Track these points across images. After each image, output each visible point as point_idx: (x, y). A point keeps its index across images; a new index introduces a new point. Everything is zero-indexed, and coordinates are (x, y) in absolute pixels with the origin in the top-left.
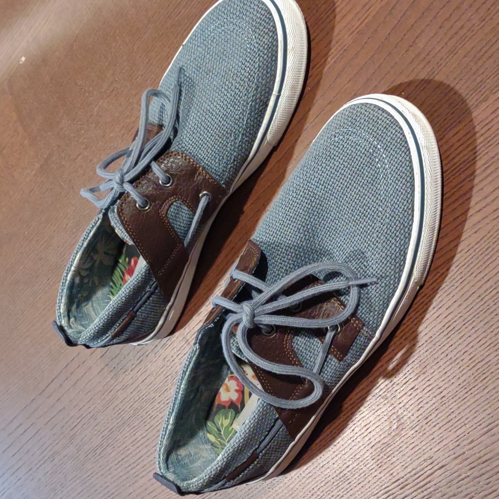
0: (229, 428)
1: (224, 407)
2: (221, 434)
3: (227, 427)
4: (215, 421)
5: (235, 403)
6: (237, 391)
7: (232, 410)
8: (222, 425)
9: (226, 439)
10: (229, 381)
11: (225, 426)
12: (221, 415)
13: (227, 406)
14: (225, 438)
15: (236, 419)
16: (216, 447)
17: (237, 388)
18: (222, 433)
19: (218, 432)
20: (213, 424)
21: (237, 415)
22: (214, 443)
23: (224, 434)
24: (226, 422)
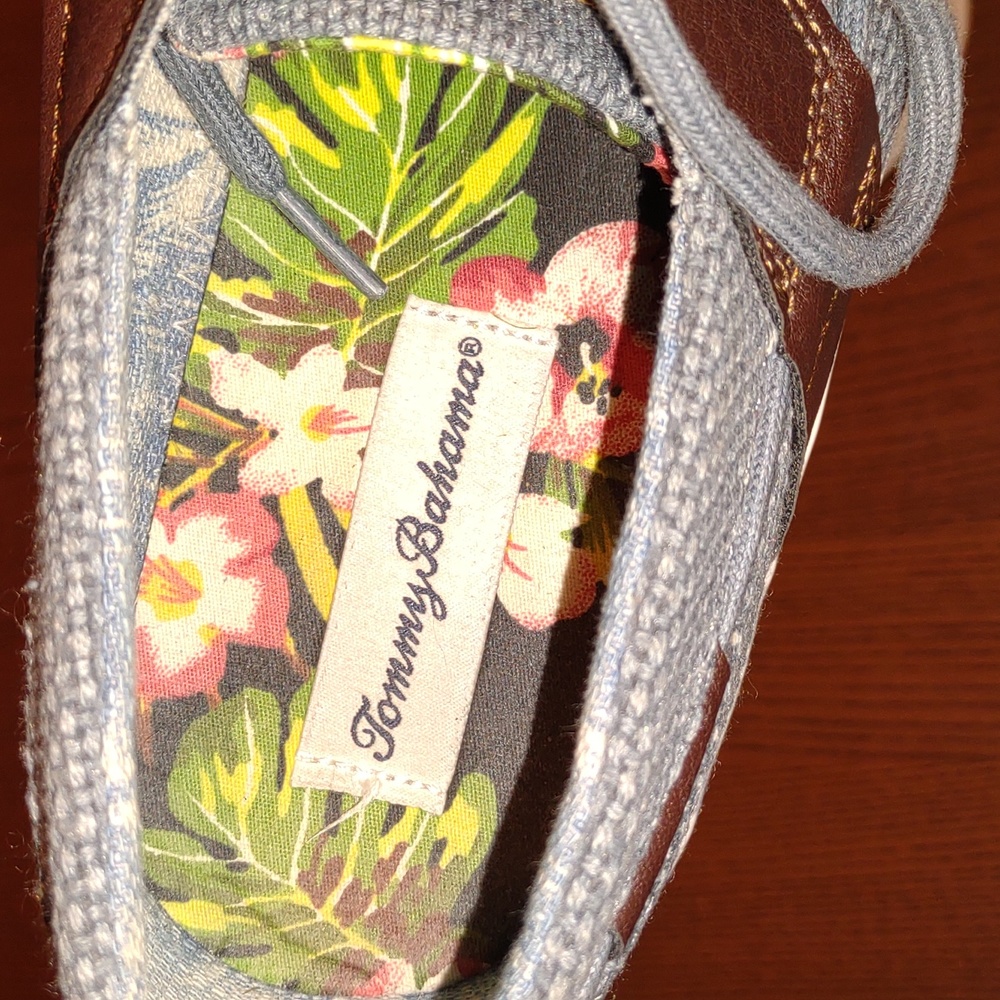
0: (274, 802)
1: (195, 705)
2: (244, 866)
3: (263, 807)
4: (180, 811)
5: (256, 640)
6: (238, 567)
7: (248, 692)
8: (226, 810)
9: (286, 873)
10: (171, 537)
11: (243, 808)
12: (196, 754)
13: (211, 689)
14: (275, 878)
15: (296, 726)
16: (250, 951)
17: (236, 549)
18: (246, 855)
19: (221, 866)
20: (175, 835)
21: (294, 703)
22: (227, 939)
23: (262, 858)
24: (245, 781)
